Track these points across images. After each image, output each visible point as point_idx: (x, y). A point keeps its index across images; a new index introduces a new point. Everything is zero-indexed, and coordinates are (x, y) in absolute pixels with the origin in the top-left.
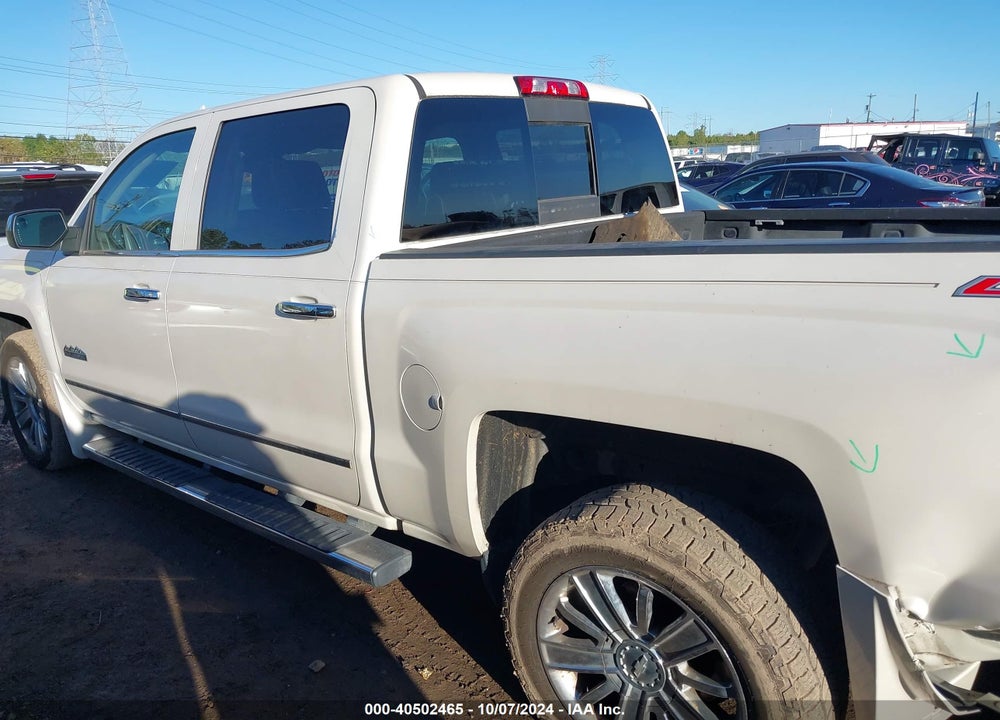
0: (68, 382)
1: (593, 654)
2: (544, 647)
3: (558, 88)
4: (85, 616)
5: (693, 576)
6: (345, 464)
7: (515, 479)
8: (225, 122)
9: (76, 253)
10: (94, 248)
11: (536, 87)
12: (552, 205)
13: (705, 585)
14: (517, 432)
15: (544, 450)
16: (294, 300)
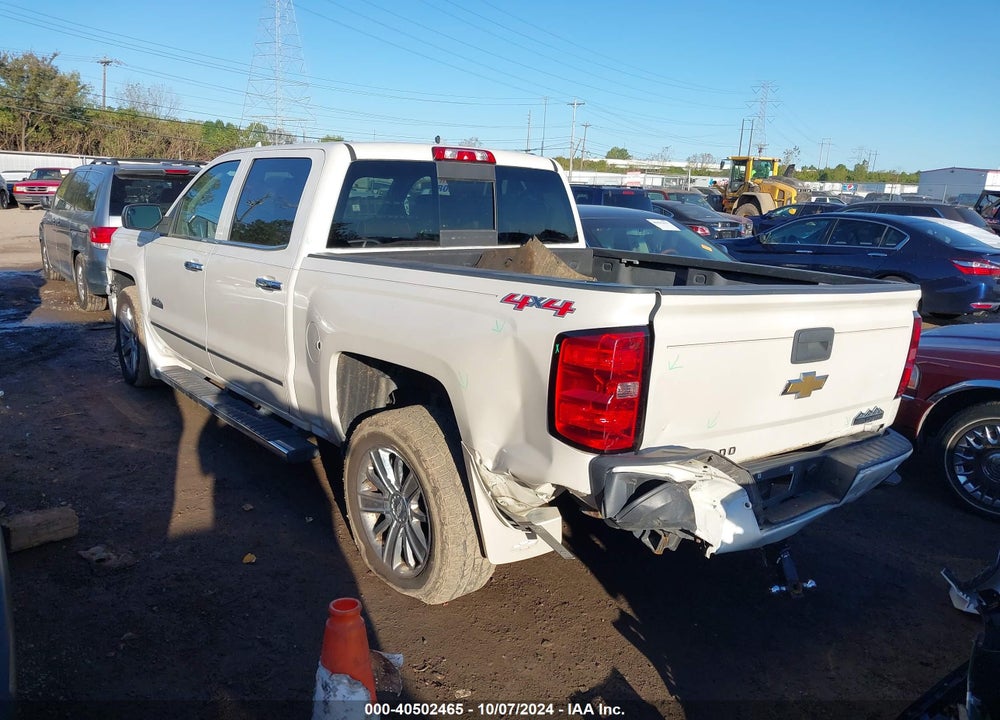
0: (153, 323)
1: (380, 501)
2: (359, 497)
3: (466, 156)
4: (127, 466)
5: (410, 447)
6: (280, 383)
7: (369, 402)
8: (255, 159)
9: (166, 235)
10: (177, 233)
11: (448, 154)
12: (453, 235)
13: (414, 453)
14: (372, 371)
15: (394, 387)
16: (265, 278)
